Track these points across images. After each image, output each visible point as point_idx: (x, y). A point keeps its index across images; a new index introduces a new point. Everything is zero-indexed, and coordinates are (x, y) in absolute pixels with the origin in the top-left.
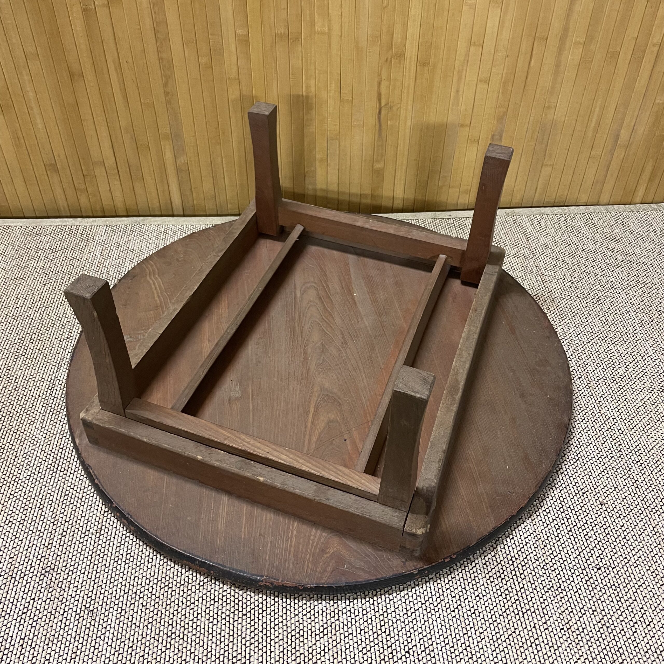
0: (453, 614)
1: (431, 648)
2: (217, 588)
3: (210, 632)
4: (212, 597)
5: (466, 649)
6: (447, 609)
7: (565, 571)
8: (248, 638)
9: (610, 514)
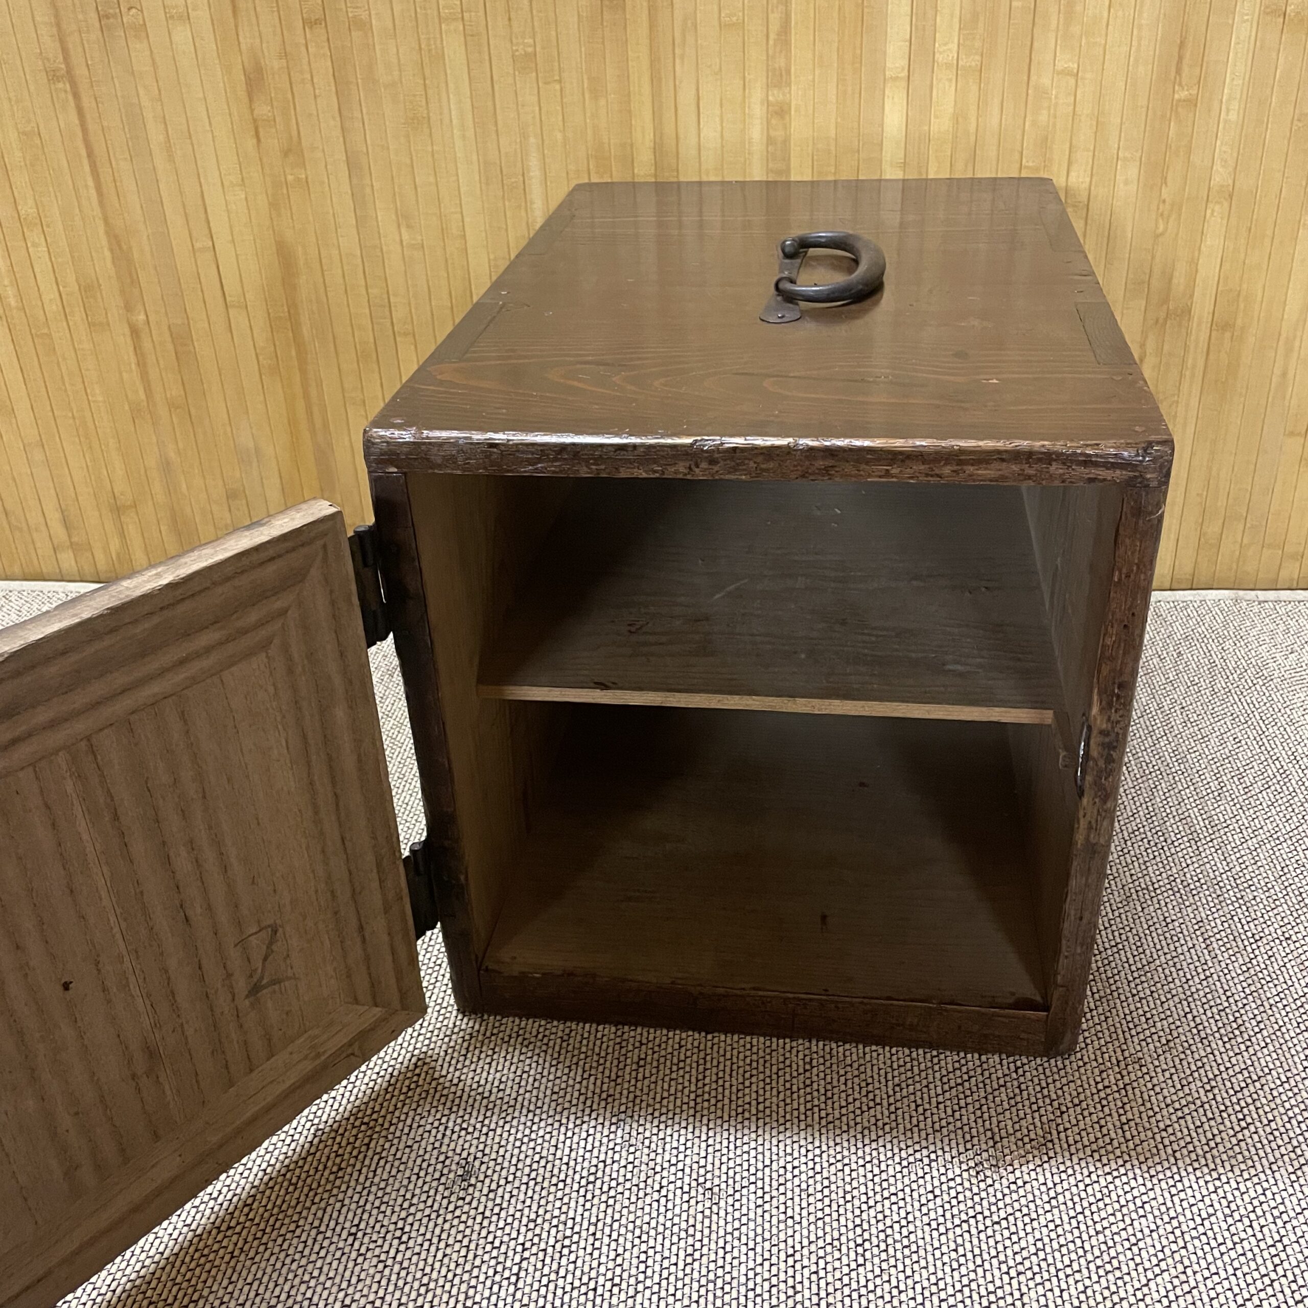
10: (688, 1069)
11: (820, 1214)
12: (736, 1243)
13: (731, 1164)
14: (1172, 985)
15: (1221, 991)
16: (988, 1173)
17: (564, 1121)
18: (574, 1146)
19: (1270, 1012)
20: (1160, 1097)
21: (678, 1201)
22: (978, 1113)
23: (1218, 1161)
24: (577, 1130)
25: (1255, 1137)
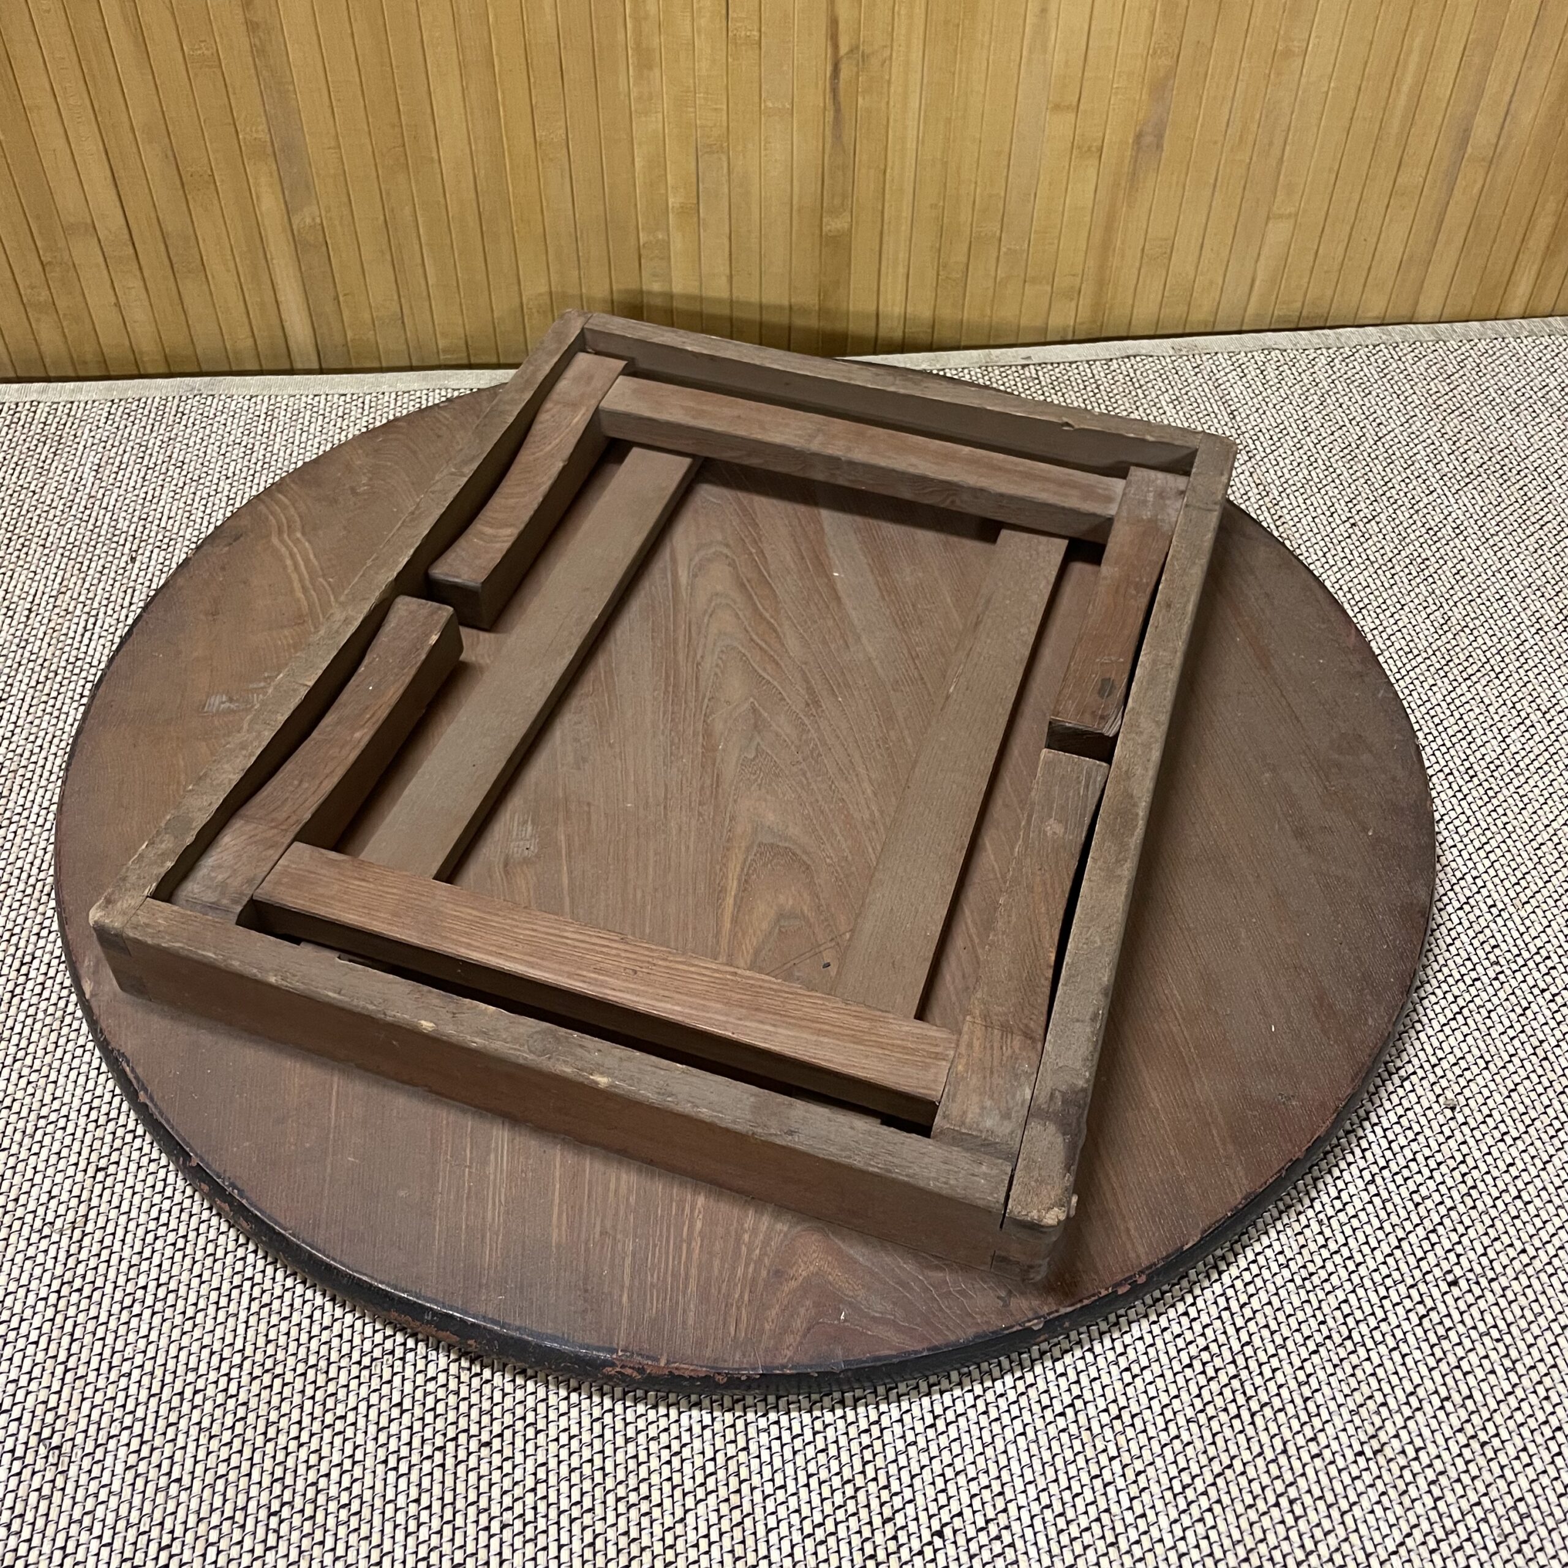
0: (1061, 1422)
1: (1003, 1519)
2: (409, 1372)
3: (390, 1495)
4: (396, 1399)
5: (1098, 1520)
6: (1043, 1409)
7: (1360, 1292)
8: (495, 1510)
9: (1477, 1133)
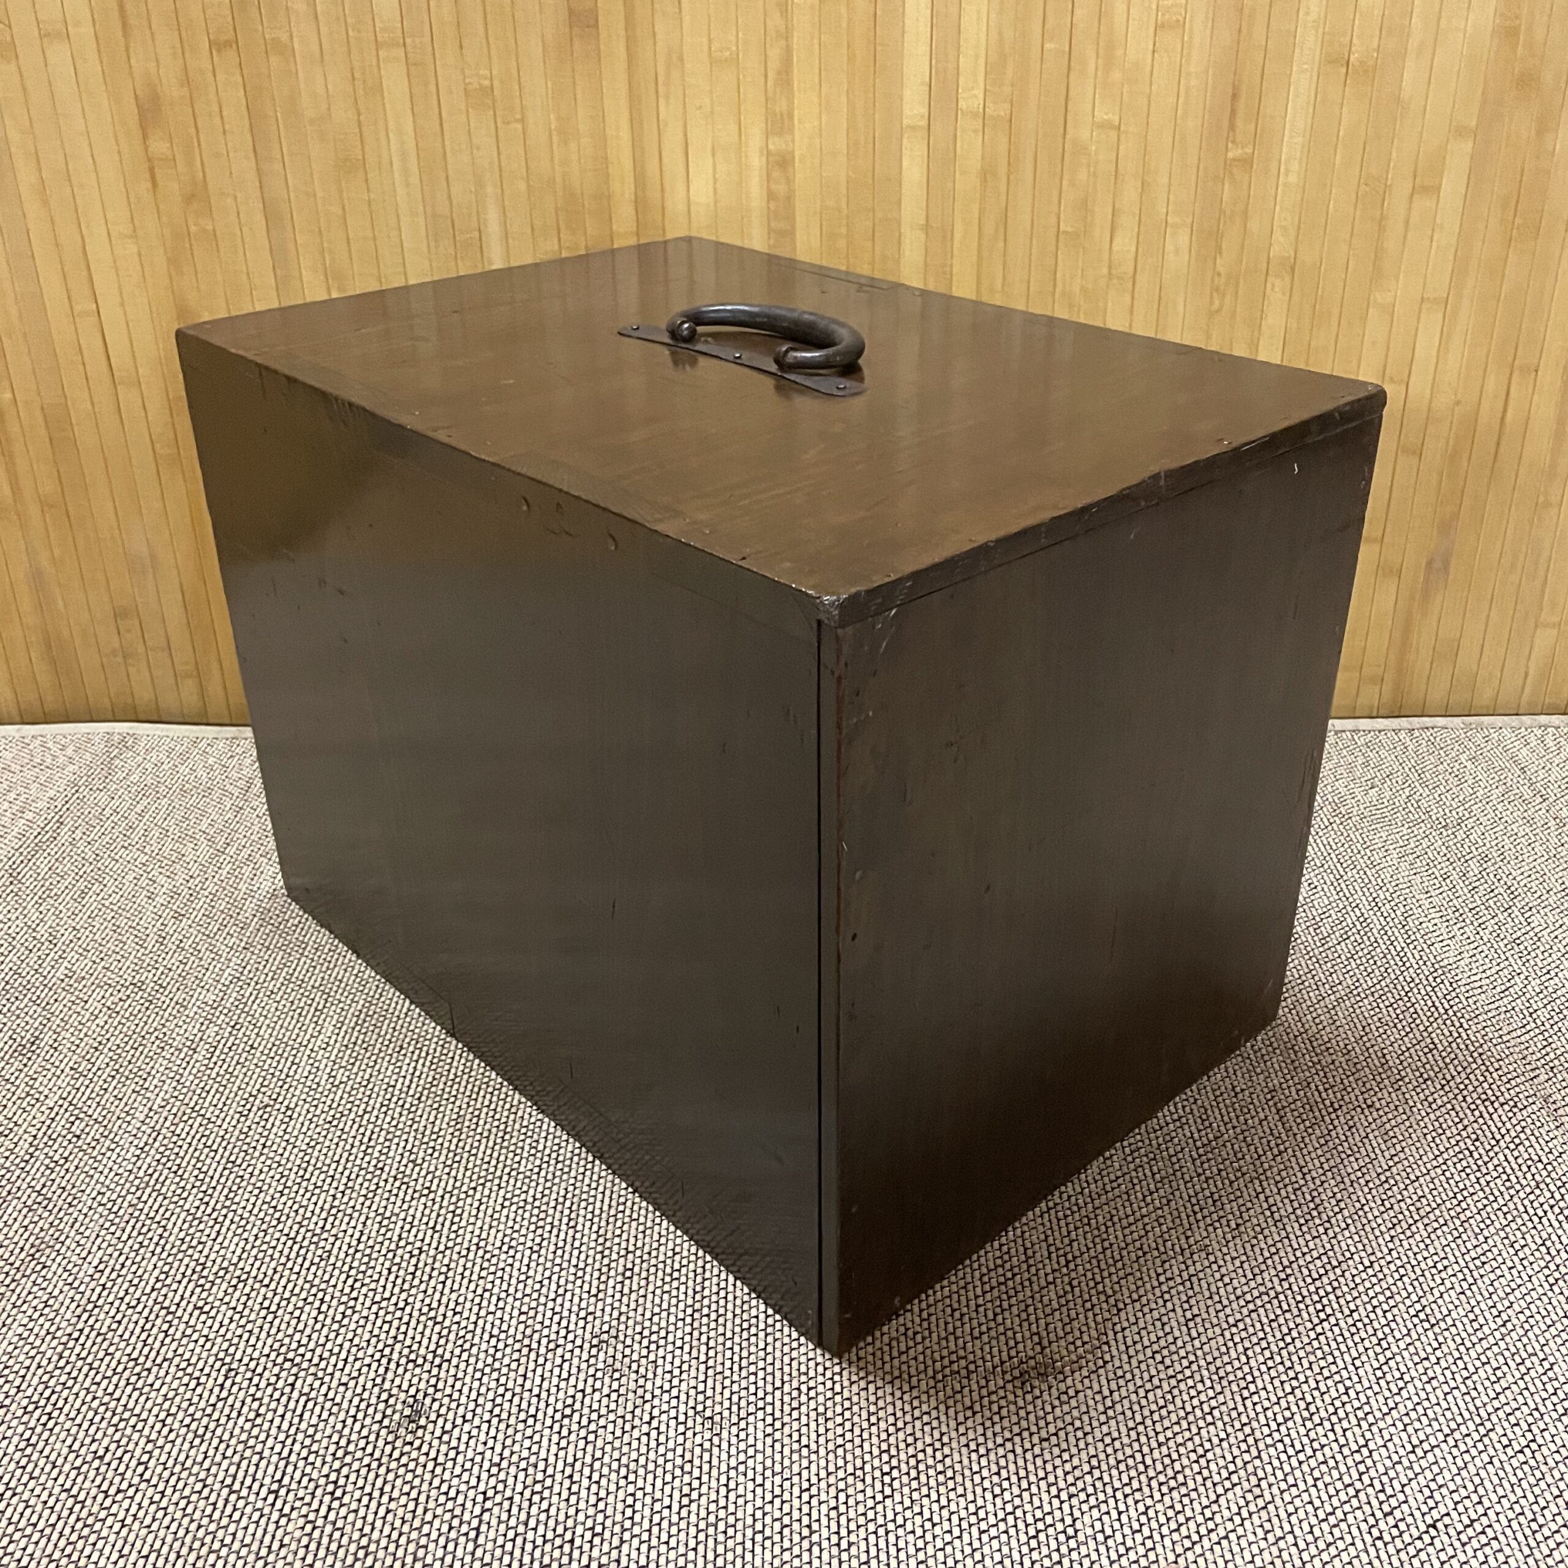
10: (683, 1279)
11: (840, 1441)
12: (741, 1479)
13: (735, 1388)
14: (1242, 1162)
15: (1297, 1168)
16: (1036, 1383)
17: (534, 1346)
18: (547, 1375)
19: (1351, 1190)
20: (1230, 1288)
21: (672, 1433)
22: (1024, 1316)
23: (1295, 1358)
24: (550, 1356)
25: (1336, 1330)
